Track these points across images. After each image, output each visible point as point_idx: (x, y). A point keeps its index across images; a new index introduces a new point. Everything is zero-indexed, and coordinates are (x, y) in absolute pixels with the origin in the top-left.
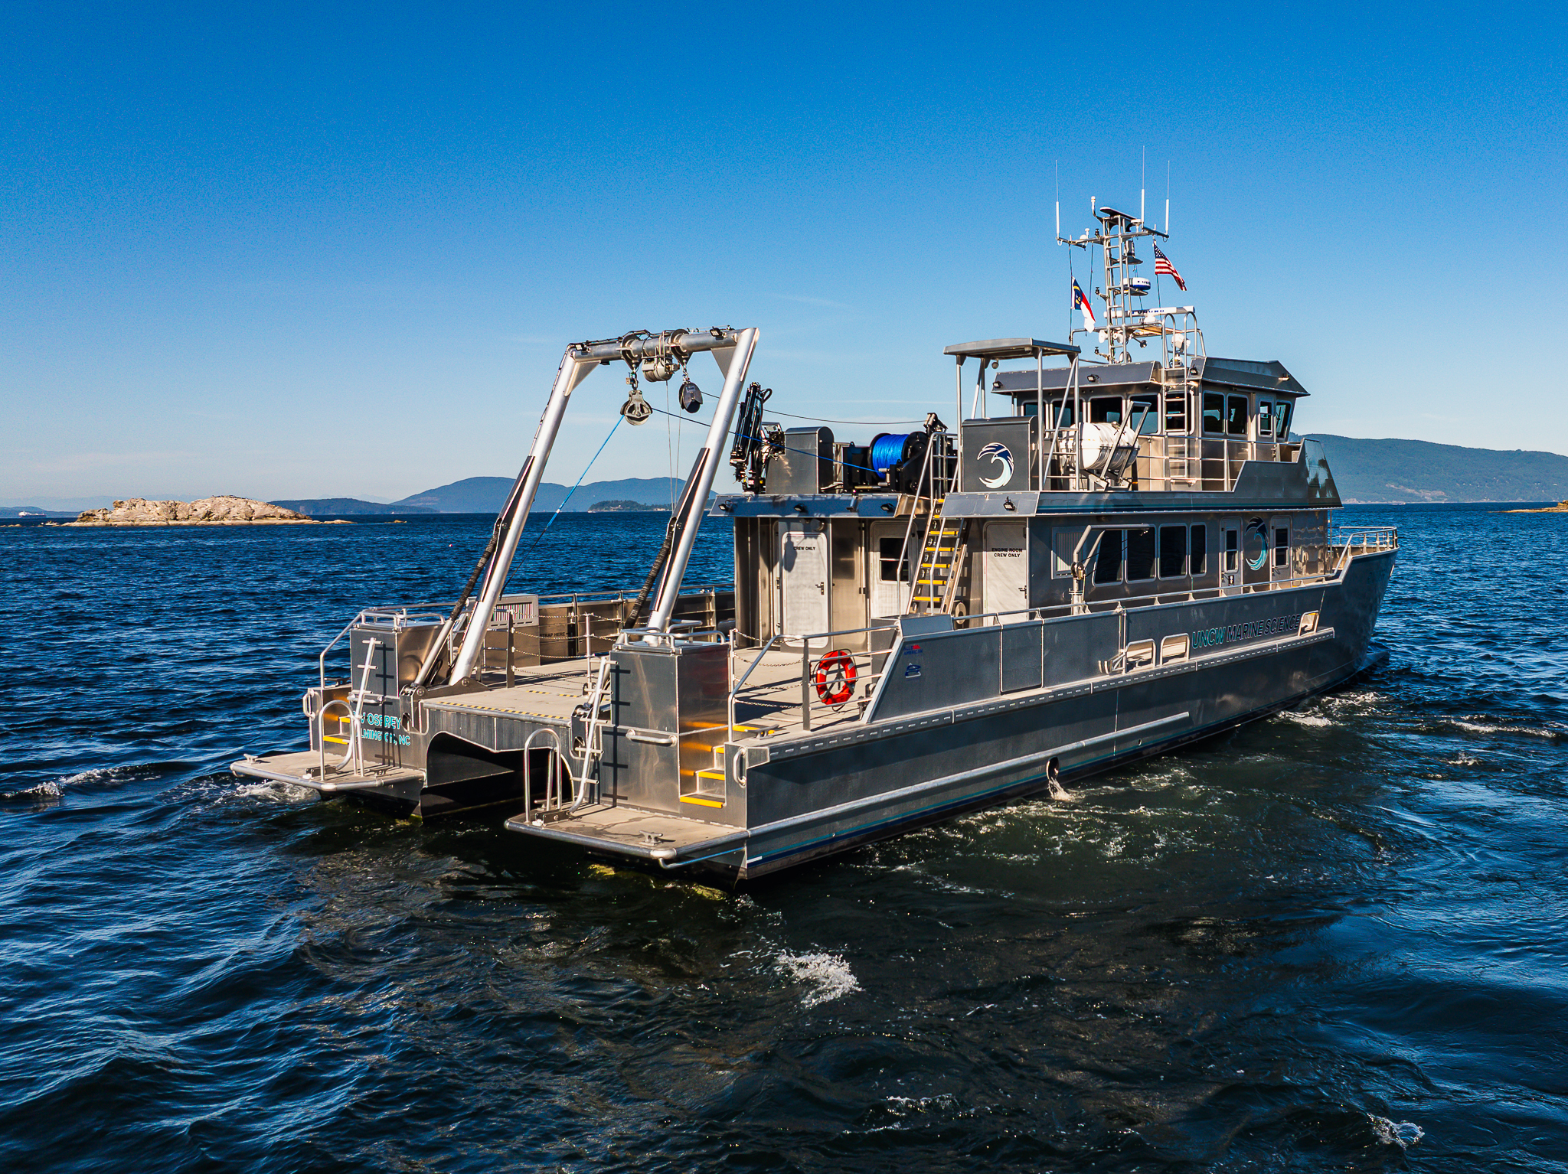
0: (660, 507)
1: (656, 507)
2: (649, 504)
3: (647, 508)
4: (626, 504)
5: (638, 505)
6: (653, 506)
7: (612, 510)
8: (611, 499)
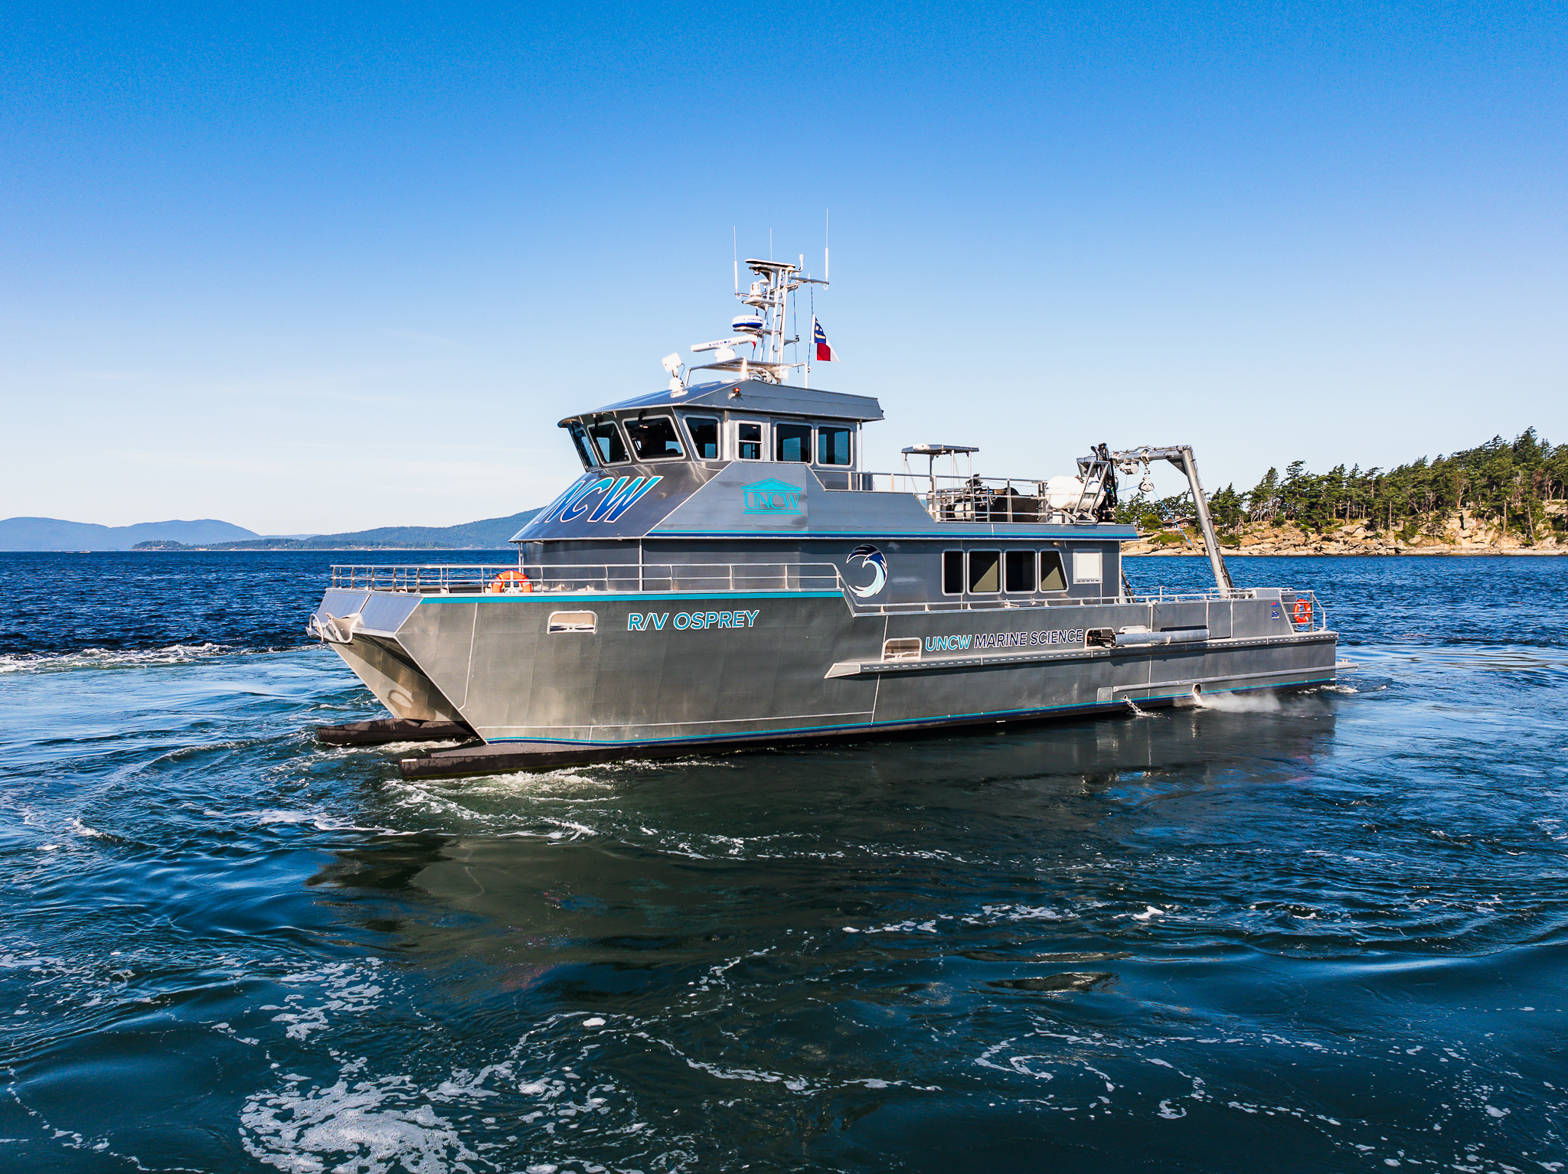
0: (202, 547)
1: (198, 547)
2: (191, 544)
3: (189, 548)
4: (168, 544)
5: (180, 545)
6: (194, 546)
7: (154, 549)
8: (153, 539)
